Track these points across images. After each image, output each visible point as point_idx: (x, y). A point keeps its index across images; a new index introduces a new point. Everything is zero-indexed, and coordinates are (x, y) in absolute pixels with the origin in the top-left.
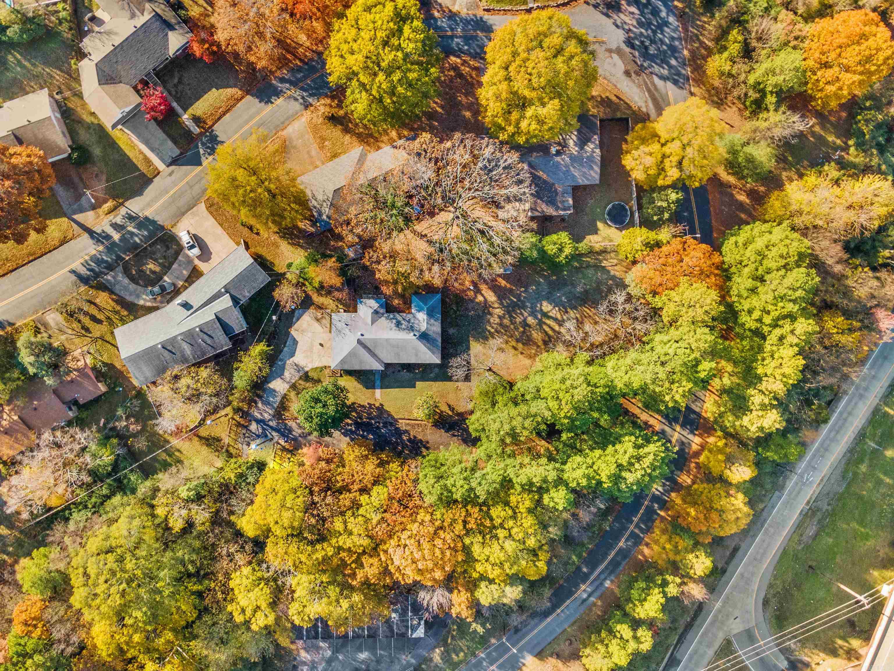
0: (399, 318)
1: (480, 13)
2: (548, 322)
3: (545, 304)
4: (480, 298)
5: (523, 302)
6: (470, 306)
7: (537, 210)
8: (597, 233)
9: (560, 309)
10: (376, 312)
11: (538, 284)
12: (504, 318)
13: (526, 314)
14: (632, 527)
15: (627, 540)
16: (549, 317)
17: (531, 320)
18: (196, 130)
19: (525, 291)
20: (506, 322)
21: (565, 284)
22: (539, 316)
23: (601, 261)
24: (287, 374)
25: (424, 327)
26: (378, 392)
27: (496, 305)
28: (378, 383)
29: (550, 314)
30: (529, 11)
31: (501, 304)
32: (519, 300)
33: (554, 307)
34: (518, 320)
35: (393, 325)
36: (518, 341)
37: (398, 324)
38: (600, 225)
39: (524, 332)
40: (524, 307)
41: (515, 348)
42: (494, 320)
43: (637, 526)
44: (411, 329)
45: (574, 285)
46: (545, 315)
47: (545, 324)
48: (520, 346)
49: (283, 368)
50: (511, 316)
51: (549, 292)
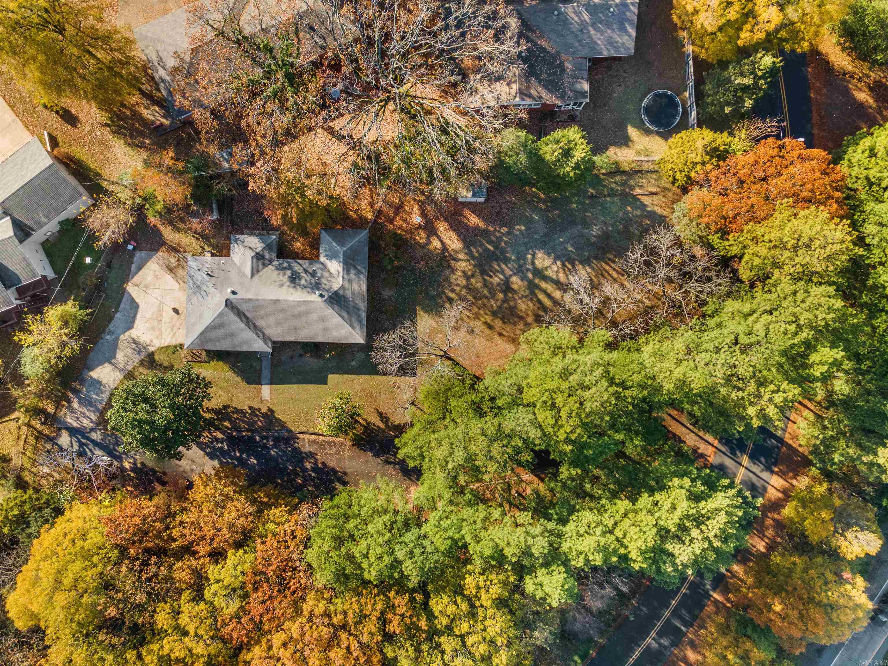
0: (297, 268)
2: (543, 285)
3: (540, 254)
4: (436, 243)
5: (503, 251)
6: (419, 253)
7: (530, 96)
8: (627, 146)
9: (563, 265)
10: (259, 257)
11: (529, 222)
12: (473, 276)
13: (508, 272)
14: (667, 613)
15: (660, 634)
16: (545, 278)
17: (516, 281)
19: (508, 233)
20: (477, 283)
21: (573, 223)
22: (530, 276)
23: (632, 188)
24: (120, 357)
25: (337, 284)
26: (266, 390)
27: (461, 256)
28: (266, 373)
29: (549, 273)
31: (470, 253)
32: (496, 247)
33: (555, 259)
34: (496, 280)
35: (285, 279)
36: (494, 314)
37: (294, 279)
38: (632, 131)
39: (505, 301)
40: (506, 261)
41: (490, 327)
42: (457, 279)
43: (675, 613)
44: (316, 286)
45: (587, 225)
46: (539, 273)
47: (538, 287)
48: (498, 323)
49: (114, 347)
50: (483, 272)
51: (546, 235)
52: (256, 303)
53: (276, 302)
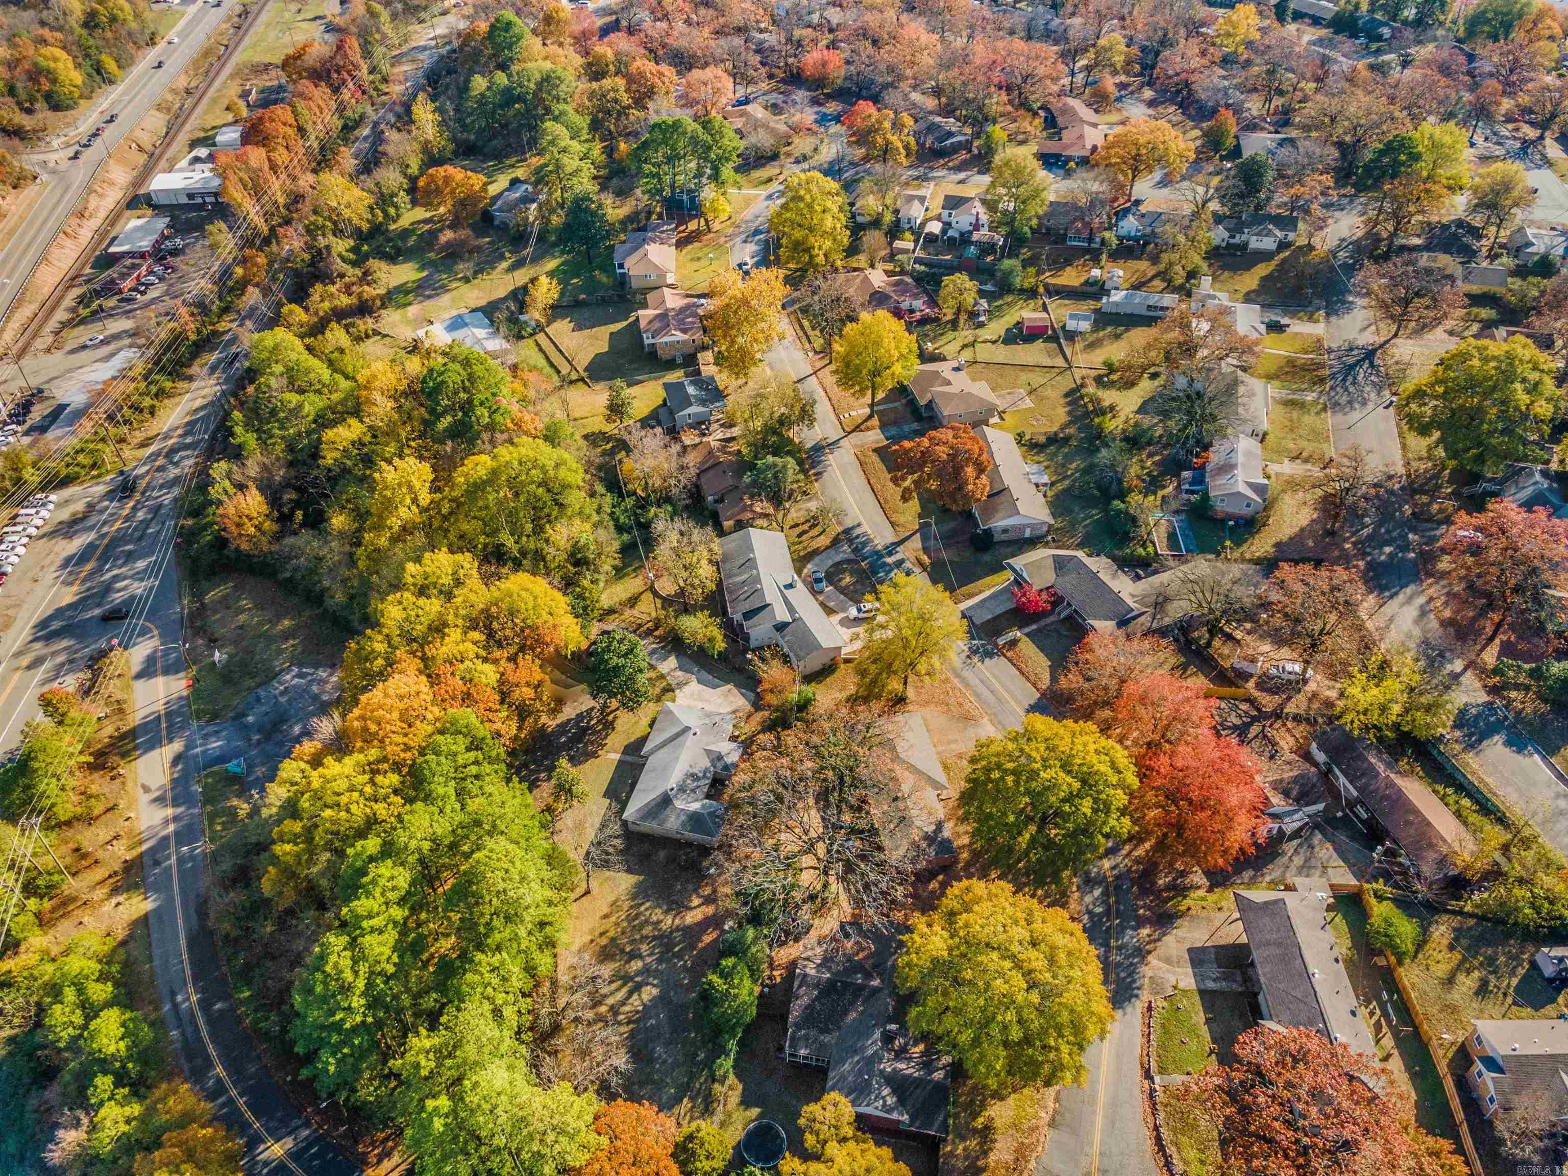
0: (702, 782)
1: (1146, 996)
2: (625, 990)
3: (655, 992)
4: (696, 901)
5: (669, 960)
6: (690, 887)
7: (801, 987)
8: (742, 1103)
9: (637, 1012)
10: (720, 757)
12: (655, 929)
13: (648, 960)
16: (630, 994)
17: (637, 965)
18: (1001, 641)
19: (685, 965)
20: (648, 930)
21: (674, 1031)
22: (638, 979)
23: (692, 1099)
24: (680, 673)
25: (679, 804)
26: (616, 757)
27: (677, 922)
28: (629, 758)
29: (635, 996)
30: (1148, 1075)
31: (678, 929)
32: (675, 954)
33: (644, 1005)
34: (644, 948)
35: (696, 771)
36: (613, 940)
37: (694, 777)
38: (755, 1112)
39: (622, 951)
40: (660, 961)
41: (602, 934)
42: (657, 914)
44: (682, 789)
45: (667, 1044)
46: (638, 988)
47: (624, 984)
48: (604, 941)
49: (687, 671)
50: (655, 938)
51: (670, 1002)
52: (682, 746)
53: (677, 758)
